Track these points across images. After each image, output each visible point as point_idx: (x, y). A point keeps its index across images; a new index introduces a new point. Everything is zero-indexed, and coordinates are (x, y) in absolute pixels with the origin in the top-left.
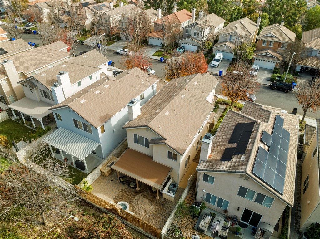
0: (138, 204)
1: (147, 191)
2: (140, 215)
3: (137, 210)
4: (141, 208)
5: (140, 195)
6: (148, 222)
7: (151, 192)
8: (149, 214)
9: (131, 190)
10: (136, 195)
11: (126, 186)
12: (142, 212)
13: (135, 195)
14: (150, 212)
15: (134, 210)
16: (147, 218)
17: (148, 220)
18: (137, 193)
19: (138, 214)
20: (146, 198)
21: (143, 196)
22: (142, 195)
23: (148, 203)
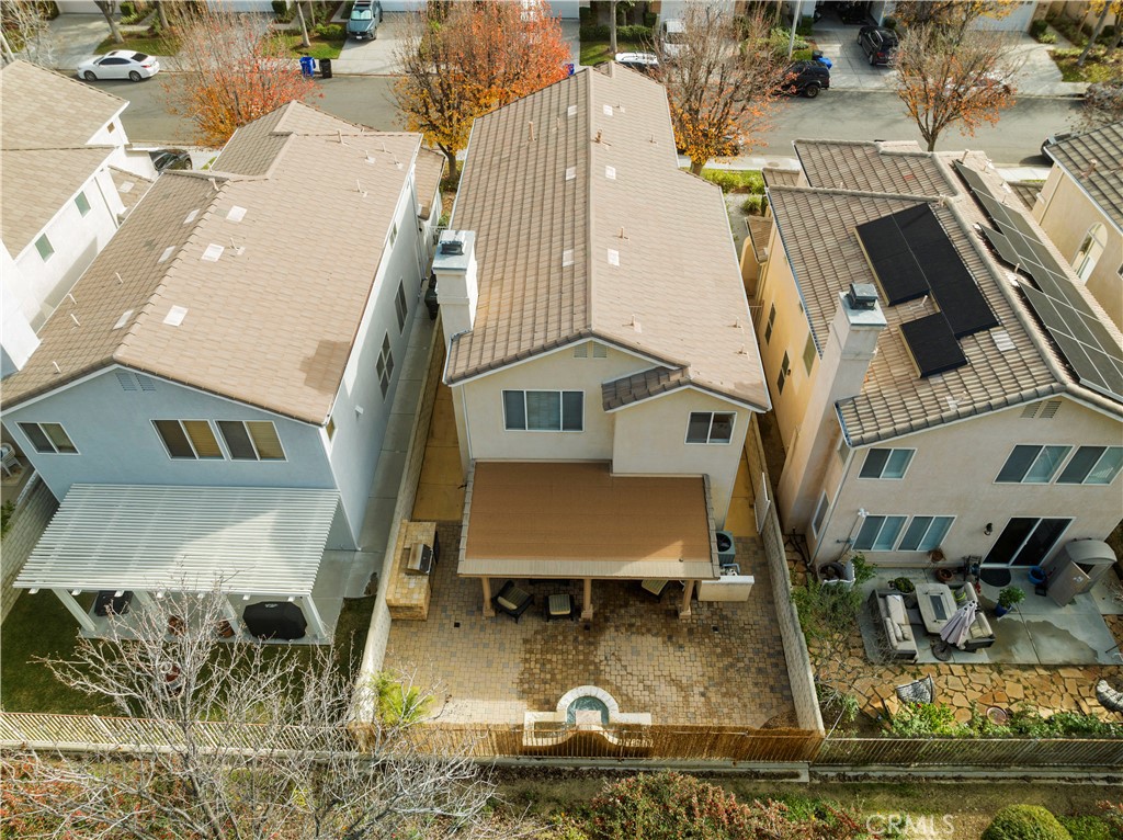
0: (629, 670)
1: (626, 605)
2: (669, 709)
3: (642, 696)
4: (652, 677)
5: (610, 633)
6: (715, 721)
7: (642, 602)
8: (698, 689)
9: (560, 629)
10: (594, 637)
11: (531, 624)
12: (669, 694)
13: (591, 640)
14: (695, 678)
15: (630, 700)
16: (700, 705)
17: (711, 714)
18: (593, 629)
19: (658, 709)
20: (643, 634)
21: (623, 630)
22: (617, 629)
23: (661, 648)
